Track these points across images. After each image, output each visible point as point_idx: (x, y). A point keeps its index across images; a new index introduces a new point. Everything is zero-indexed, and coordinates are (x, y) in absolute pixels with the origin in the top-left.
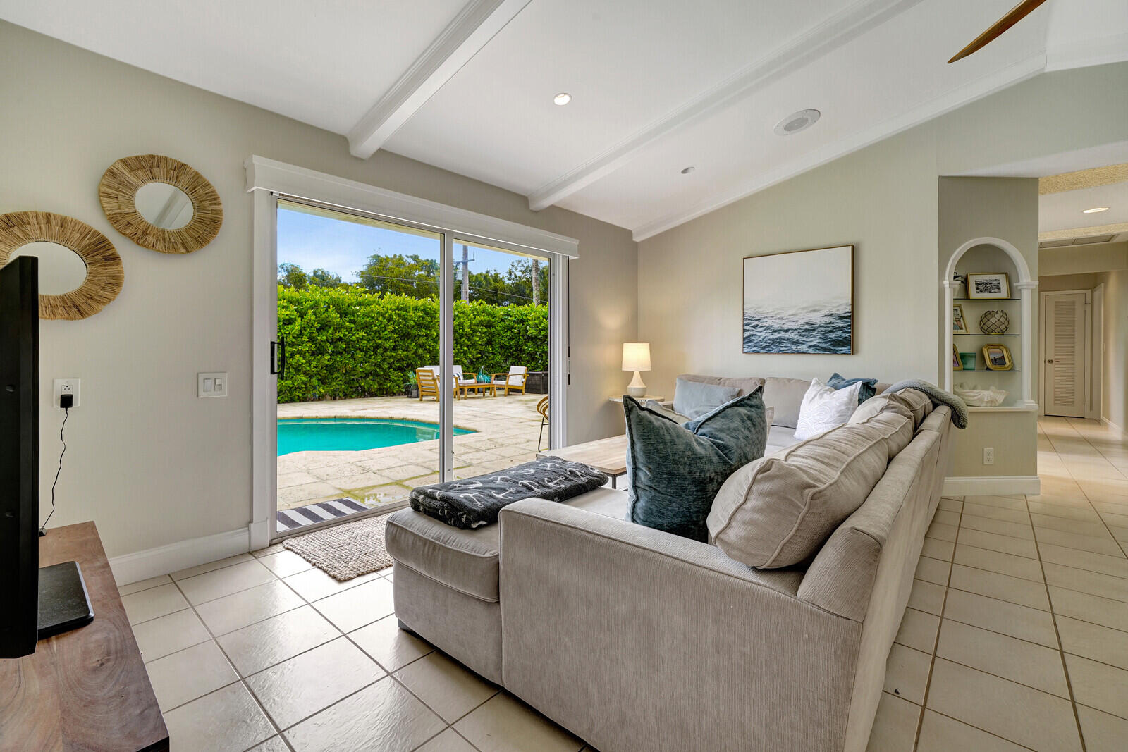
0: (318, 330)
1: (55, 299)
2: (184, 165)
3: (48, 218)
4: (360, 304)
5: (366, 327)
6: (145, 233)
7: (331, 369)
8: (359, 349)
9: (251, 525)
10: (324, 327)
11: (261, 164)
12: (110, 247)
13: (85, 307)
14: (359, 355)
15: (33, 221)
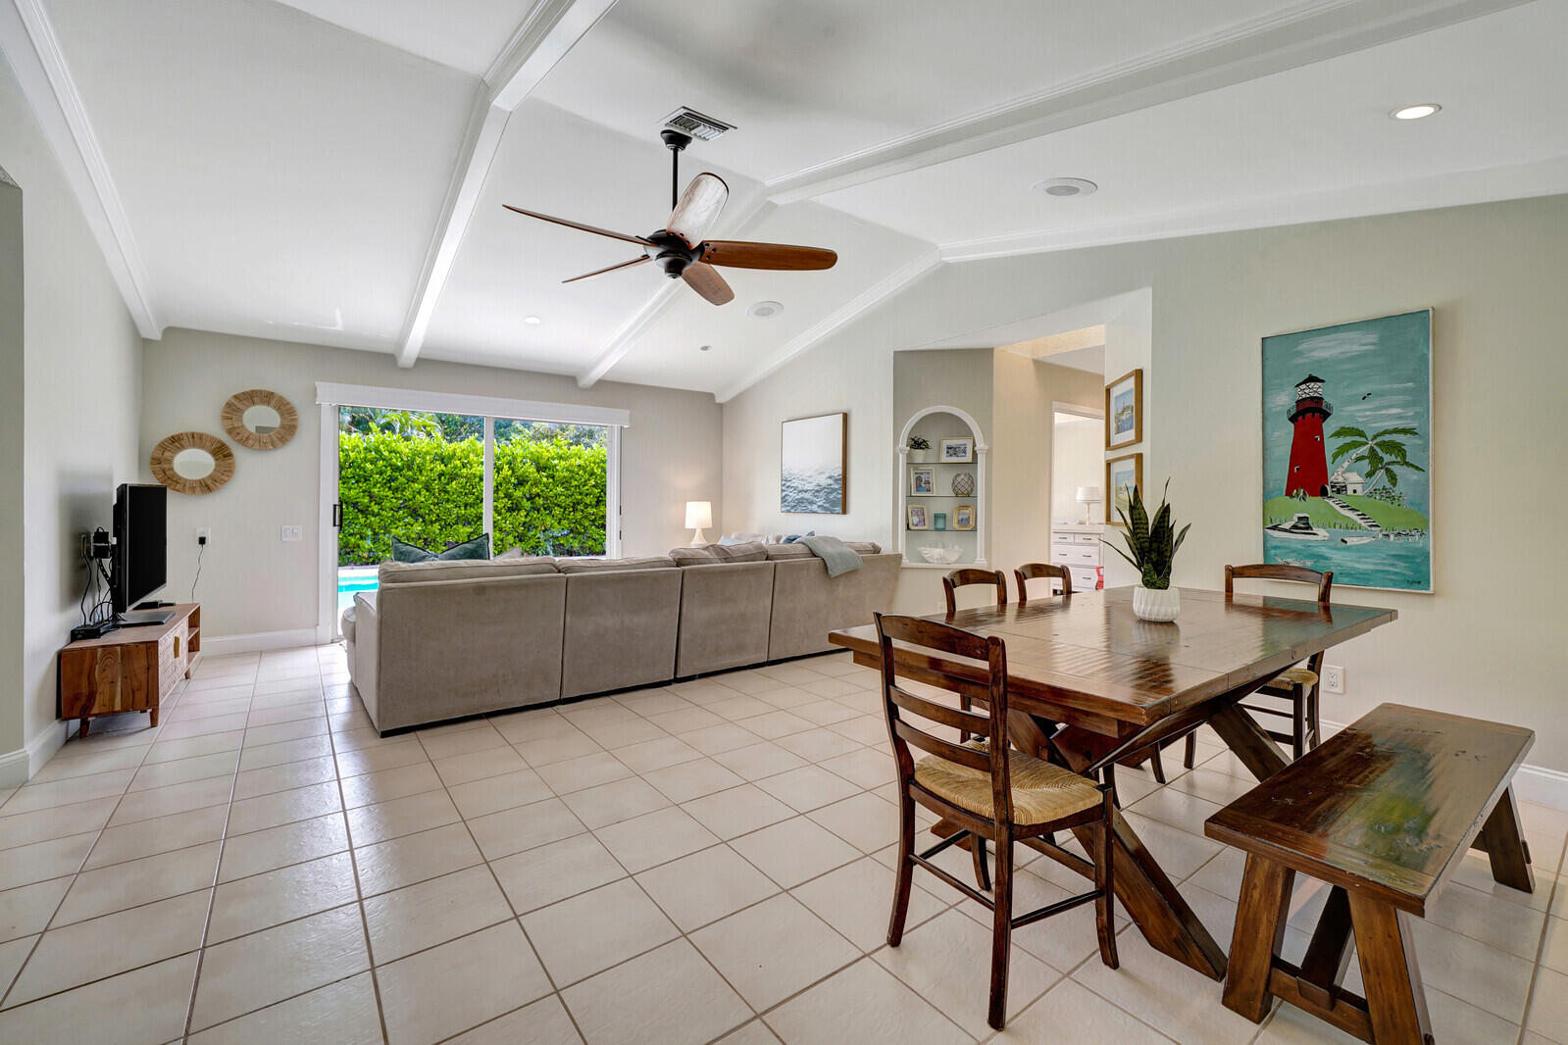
0: (515, 486)
1: (195, 481)
2: (272, 393)
3: (193, 435)
4: (561, 458)
5: (565, 482)
6: (247, 439)
7: (527, 526)
8: (559, 506)
9: (318, 627)
10: (521, 482)
11: (323, 388)
12: (227, 448)
13: (212, 486)
14: (557, 511)
15: (185, 438)
